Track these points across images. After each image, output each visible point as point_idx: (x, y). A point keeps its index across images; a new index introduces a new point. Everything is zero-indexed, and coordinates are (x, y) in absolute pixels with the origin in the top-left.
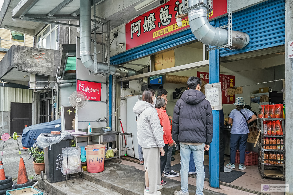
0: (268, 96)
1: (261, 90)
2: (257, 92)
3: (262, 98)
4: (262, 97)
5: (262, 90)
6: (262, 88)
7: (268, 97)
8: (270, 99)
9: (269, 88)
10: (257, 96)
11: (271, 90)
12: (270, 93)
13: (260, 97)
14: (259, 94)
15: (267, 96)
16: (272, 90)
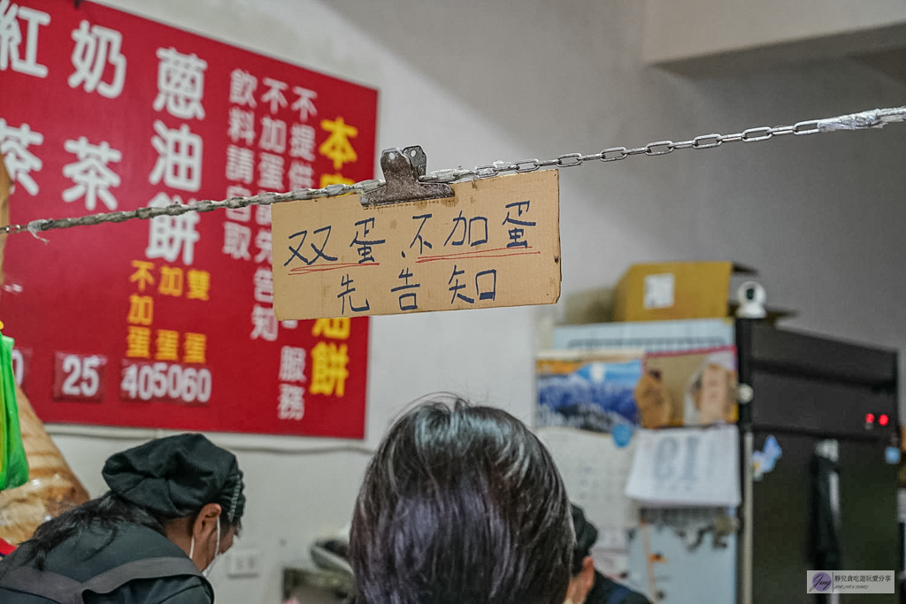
0: (727, 361)
1: (642, 290)
2: (606, 310)
3: (656, 375)
4: (660, 364)
5: (660, 291)
6: (656, 270)
7: (720, 377)
8: (746, 393)
9: (738, 270)
10: (603, 351)
11: (750, 294)
12: (743, 327)
13: (637, 370)
14: (626, 331)
15: (714, 358)
16: (760, 294)
